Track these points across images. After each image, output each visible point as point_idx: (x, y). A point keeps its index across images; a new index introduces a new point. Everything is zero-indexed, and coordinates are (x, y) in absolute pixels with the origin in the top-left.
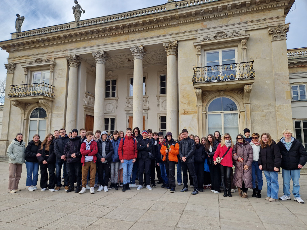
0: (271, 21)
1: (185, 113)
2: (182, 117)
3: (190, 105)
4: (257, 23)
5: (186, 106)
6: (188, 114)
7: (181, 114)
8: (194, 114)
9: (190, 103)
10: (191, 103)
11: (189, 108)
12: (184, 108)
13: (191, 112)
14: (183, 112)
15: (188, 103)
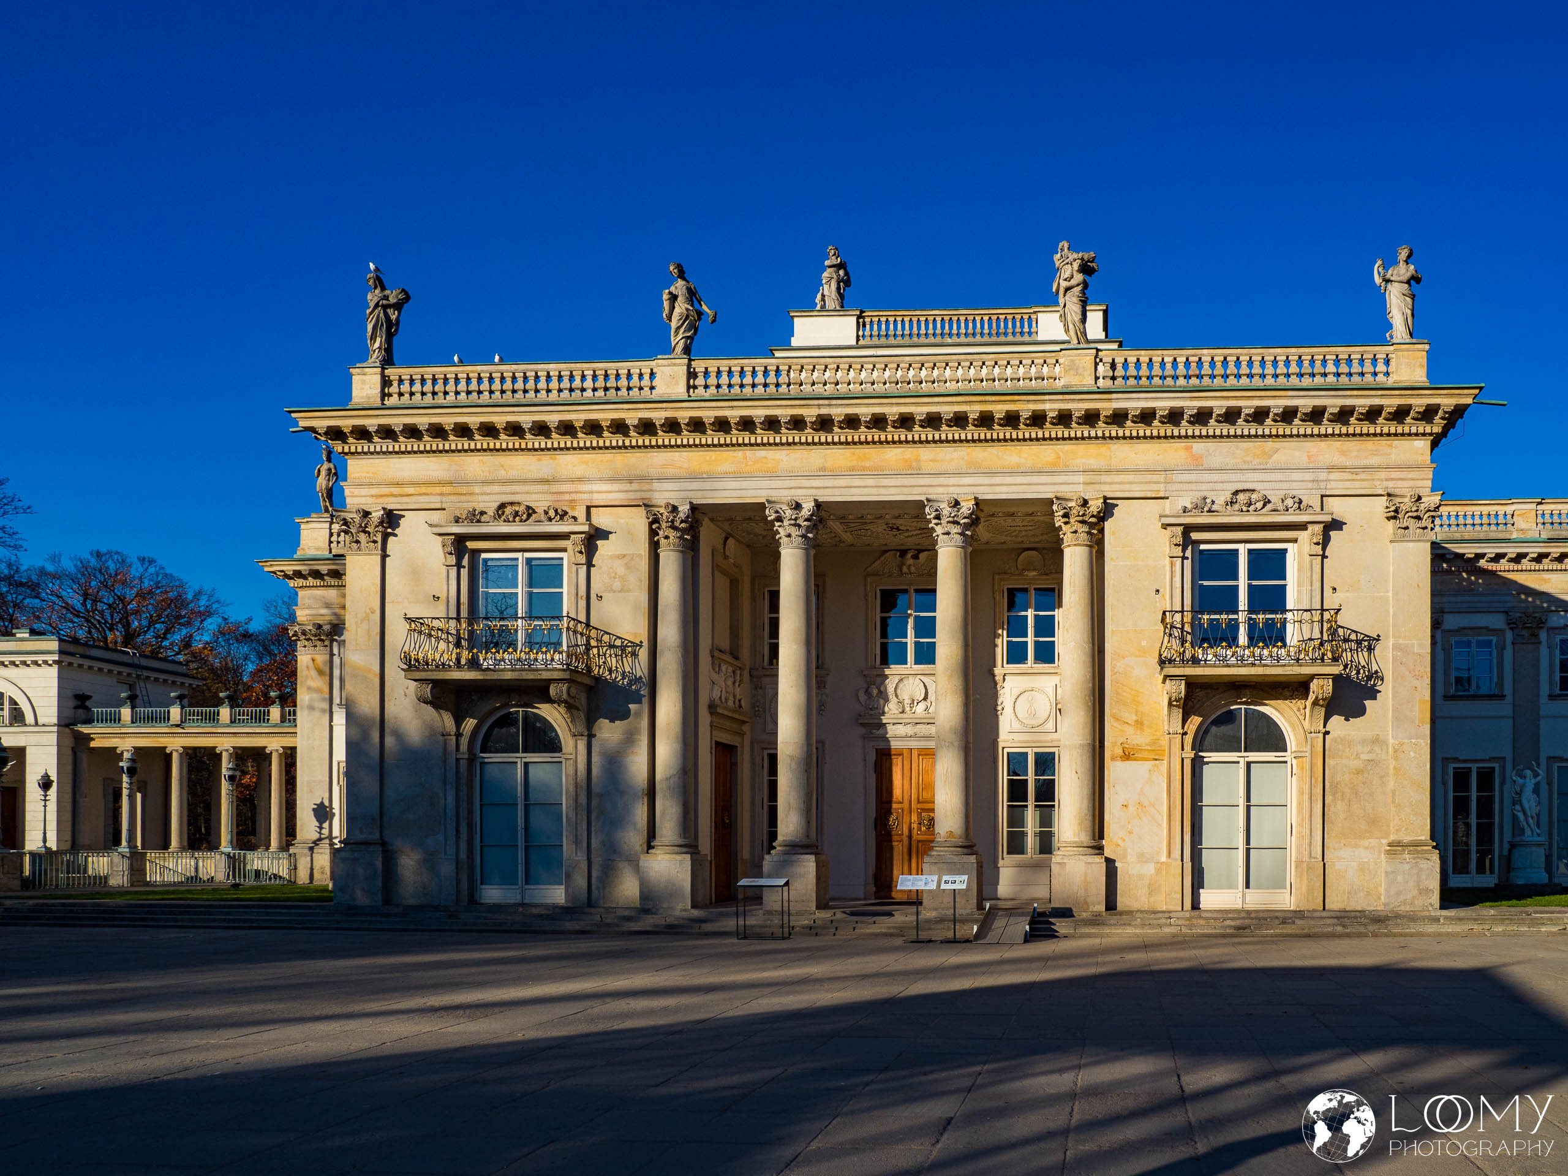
0: (1394, 475)
1: (1127, 756)
2: (1114, 770)
3: (1142, 730)
4: (1354, 477)
5: (1130, 731)
6: (1135, 760)
7: (1113, 759)
8: (1156, 760)
9: (1142, 724)
10: (1145, 722)
11: (1139, 739)
12: (1123, 740)
13: (1145, 754)
14: (1119, 751)
15: (1137, 721)
